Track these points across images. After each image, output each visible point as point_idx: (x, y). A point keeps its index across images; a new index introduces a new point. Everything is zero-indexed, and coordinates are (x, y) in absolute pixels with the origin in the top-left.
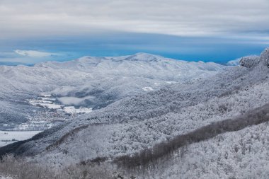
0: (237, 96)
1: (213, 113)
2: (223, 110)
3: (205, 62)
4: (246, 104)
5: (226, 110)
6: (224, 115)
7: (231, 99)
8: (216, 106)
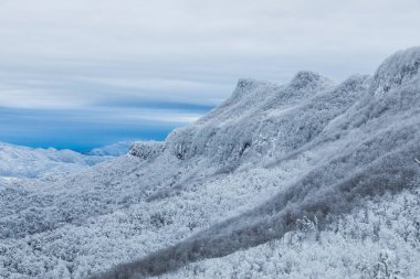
0: (180, 200)
1: (142, 226)
2: (159, 222)
3: (59, 149)
4: (197, 214)
5: (162, 221)
6: (161, 230)
7: (170, 205)
8: (147, 216)
